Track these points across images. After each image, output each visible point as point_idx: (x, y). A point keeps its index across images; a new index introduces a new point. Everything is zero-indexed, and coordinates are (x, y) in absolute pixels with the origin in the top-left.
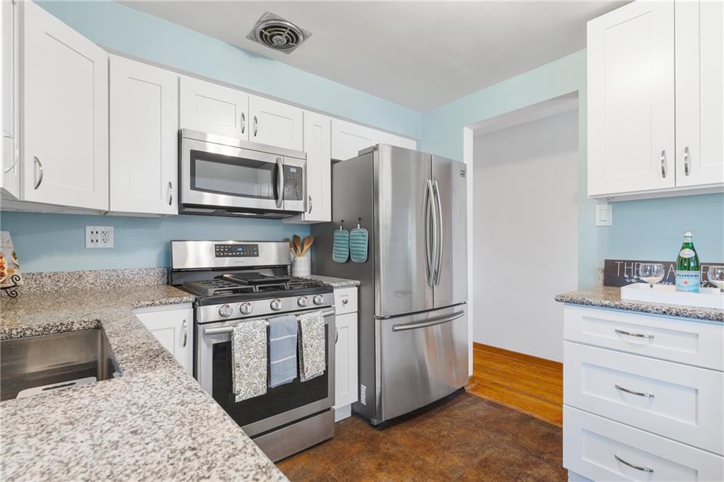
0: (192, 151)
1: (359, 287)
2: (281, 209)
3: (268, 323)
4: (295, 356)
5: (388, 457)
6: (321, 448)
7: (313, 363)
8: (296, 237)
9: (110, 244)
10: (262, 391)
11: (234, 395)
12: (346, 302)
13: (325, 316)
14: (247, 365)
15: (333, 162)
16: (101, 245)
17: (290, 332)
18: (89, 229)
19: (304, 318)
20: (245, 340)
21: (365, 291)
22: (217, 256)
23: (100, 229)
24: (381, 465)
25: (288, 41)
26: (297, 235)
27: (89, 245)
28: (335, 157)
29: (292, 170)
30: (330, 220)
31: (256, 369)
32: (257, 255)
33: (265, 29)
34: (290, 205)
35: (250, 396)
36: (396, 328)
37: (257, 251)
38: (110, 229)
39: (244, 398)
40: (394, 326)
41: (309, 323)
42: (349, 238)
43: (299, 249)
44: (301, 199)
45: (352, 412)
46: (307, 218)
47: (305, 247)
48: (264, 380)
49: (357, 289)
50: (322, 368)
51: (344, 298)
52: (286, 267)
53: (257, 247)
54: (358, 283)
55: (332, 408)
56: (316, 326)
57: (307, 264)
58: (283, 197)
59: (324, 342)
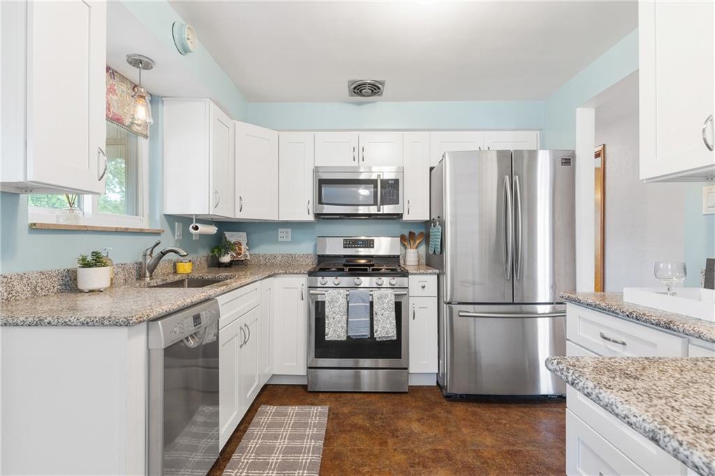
0: (319, 180)
1: (439, 276)
2: (381, 212)
3: (348, 293)
4: (368, 319)
5: (435, 417)
6: (393, 396)
7: (383, 328)
8: (411, 234)
9: (290, 239)
10: (343, 336)
11: (325, 335)
12: (423, 287)
13: (395, 295)
14: (334, 318)
16: (285, 239)
17: (364, 301)
18: (280, 230)
19: (376, 293)
20: (332, 301)
21: (441, 277)
22: (344, 247)
23: (284, 230)
24: (423, 418)
25: (372, 91)
26: (413, 231)
27: (280, 239)
28: (432, 165)
29: (390, 182)
30: (428, 219)
31: (339, 322)
32: (373, 247)
33: (355, 88)
34: (387, 209)
35: (334, 339)
36: (461, 314)
37: (373, 244)
38: (290, 230)
39: (331, 339)
40: (460, 311)
41: (380, 298)
42: (435, 231)
43: (412, 243)
44: (398, 204)
45: (437, 382)
46: (406, 217)
47: (418, 242)
48: (344, 330)
49: (436, 276)
50: (392, 334)
51: (423, 284)
52: (399, 256)
53: (373, 240)
54: (437, 271)
55: (406, 369)
56: (386, 301)
57: (416, 255)
58: (382, 203)
59: (393, 314)
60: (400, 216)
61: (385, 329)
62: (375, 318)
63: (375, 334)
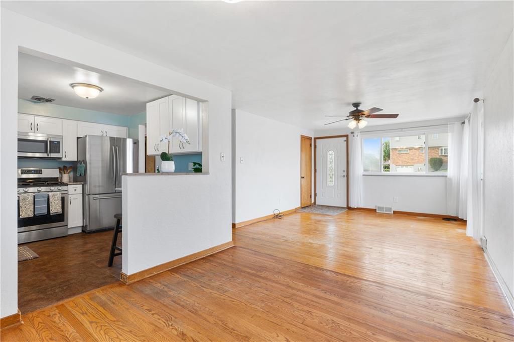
1: (83, 185)
2: (49, 156)
3: (34, 195)
4: (46, 205)
10: (31, 215)
12: (75, 190)
13: (61, 194)
14: (25, 207)
15: (78, 138)
17: (44, 197)
19: (51, 194)
21: (85, 185)
22: (21, 174)
26: (66, 166)
28: (78, 136)
29: (55, 142)
30: (76, 160)
31: (29, 208)
32: (41, 174)
33: (36, 99)
34: (53, 155)
35: (26, 216)
36: (94, 198)
37: (42, 172)
39: (23, 217)
41: (54, 195)
42: (81, 167)
43: (65, 171)
44: (59, 153)
45: (82, 230)
46: (64, 159)
47: (69, 171)
48: (32, 212)
49: (82, 185)
50: (60, 211)
51: (75, 189)
52: (58, 178)
53: (42, 170)
54: (82, 183)
55: (67, 225)
56: (57, 197)
57: (68, 177)
58: (50, 152)
59: (61, 202)
60: (61, 158)
61: (56, 208)
62: (50, 204)
63: (51, 212)
